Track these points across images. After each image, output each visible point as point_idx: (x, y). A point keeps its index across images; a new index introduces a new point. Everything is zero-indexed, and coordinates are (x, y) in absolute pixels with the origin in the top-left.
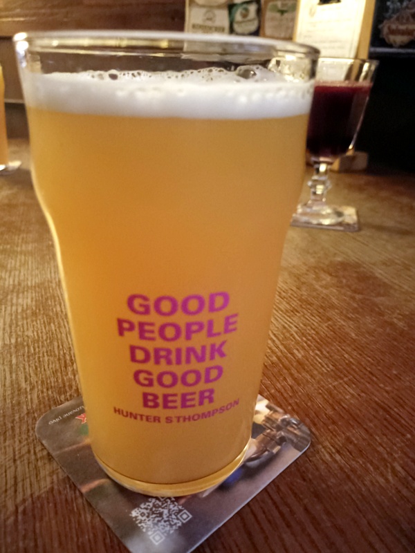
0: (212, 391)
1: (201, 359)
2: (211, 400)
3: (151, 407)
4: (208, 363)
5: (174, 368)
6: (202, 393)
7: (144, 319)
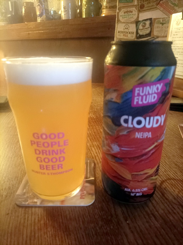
0: (62, 165)
1: (57, 154)
2: (62, 168)
3: (42, 169)
4: (59, 155)
5: (48, 156)
6: (58, 165)
7: (38, 140)
